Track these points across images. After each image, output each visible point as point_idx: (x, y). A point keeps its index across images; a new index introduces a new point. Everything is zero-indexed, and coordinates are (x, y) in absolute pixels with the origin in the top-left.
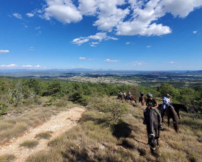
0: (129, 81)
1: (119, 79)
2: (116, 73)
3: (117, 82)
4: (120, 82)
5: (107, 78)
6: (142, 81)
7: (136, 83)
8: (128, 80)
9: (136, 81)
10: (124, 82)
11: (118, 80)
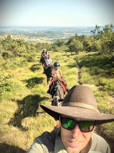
0: (42, 38)
1: (30, 36)
2: (24, 29)
3: (29, 39)
4: (33, 40)
5: (17, 36)
6: (54, 38)
7: (48, 40)
8: (40, 37)
9: (48, 38)
10: (36, 40)
11: (30, 38)
